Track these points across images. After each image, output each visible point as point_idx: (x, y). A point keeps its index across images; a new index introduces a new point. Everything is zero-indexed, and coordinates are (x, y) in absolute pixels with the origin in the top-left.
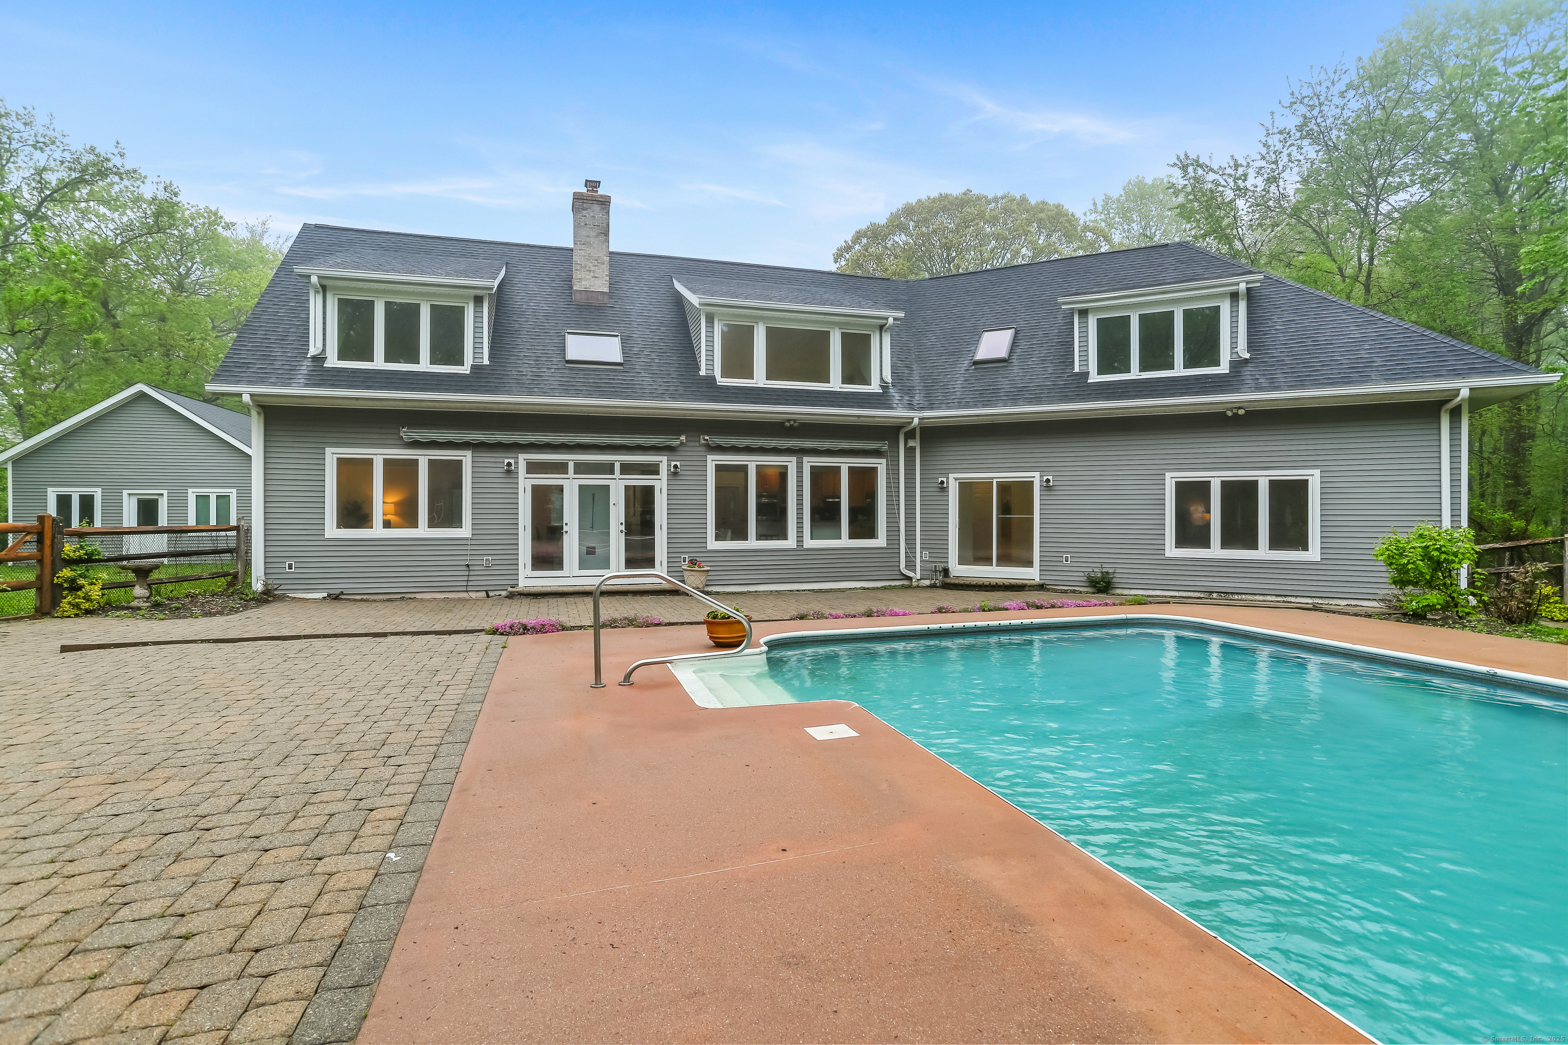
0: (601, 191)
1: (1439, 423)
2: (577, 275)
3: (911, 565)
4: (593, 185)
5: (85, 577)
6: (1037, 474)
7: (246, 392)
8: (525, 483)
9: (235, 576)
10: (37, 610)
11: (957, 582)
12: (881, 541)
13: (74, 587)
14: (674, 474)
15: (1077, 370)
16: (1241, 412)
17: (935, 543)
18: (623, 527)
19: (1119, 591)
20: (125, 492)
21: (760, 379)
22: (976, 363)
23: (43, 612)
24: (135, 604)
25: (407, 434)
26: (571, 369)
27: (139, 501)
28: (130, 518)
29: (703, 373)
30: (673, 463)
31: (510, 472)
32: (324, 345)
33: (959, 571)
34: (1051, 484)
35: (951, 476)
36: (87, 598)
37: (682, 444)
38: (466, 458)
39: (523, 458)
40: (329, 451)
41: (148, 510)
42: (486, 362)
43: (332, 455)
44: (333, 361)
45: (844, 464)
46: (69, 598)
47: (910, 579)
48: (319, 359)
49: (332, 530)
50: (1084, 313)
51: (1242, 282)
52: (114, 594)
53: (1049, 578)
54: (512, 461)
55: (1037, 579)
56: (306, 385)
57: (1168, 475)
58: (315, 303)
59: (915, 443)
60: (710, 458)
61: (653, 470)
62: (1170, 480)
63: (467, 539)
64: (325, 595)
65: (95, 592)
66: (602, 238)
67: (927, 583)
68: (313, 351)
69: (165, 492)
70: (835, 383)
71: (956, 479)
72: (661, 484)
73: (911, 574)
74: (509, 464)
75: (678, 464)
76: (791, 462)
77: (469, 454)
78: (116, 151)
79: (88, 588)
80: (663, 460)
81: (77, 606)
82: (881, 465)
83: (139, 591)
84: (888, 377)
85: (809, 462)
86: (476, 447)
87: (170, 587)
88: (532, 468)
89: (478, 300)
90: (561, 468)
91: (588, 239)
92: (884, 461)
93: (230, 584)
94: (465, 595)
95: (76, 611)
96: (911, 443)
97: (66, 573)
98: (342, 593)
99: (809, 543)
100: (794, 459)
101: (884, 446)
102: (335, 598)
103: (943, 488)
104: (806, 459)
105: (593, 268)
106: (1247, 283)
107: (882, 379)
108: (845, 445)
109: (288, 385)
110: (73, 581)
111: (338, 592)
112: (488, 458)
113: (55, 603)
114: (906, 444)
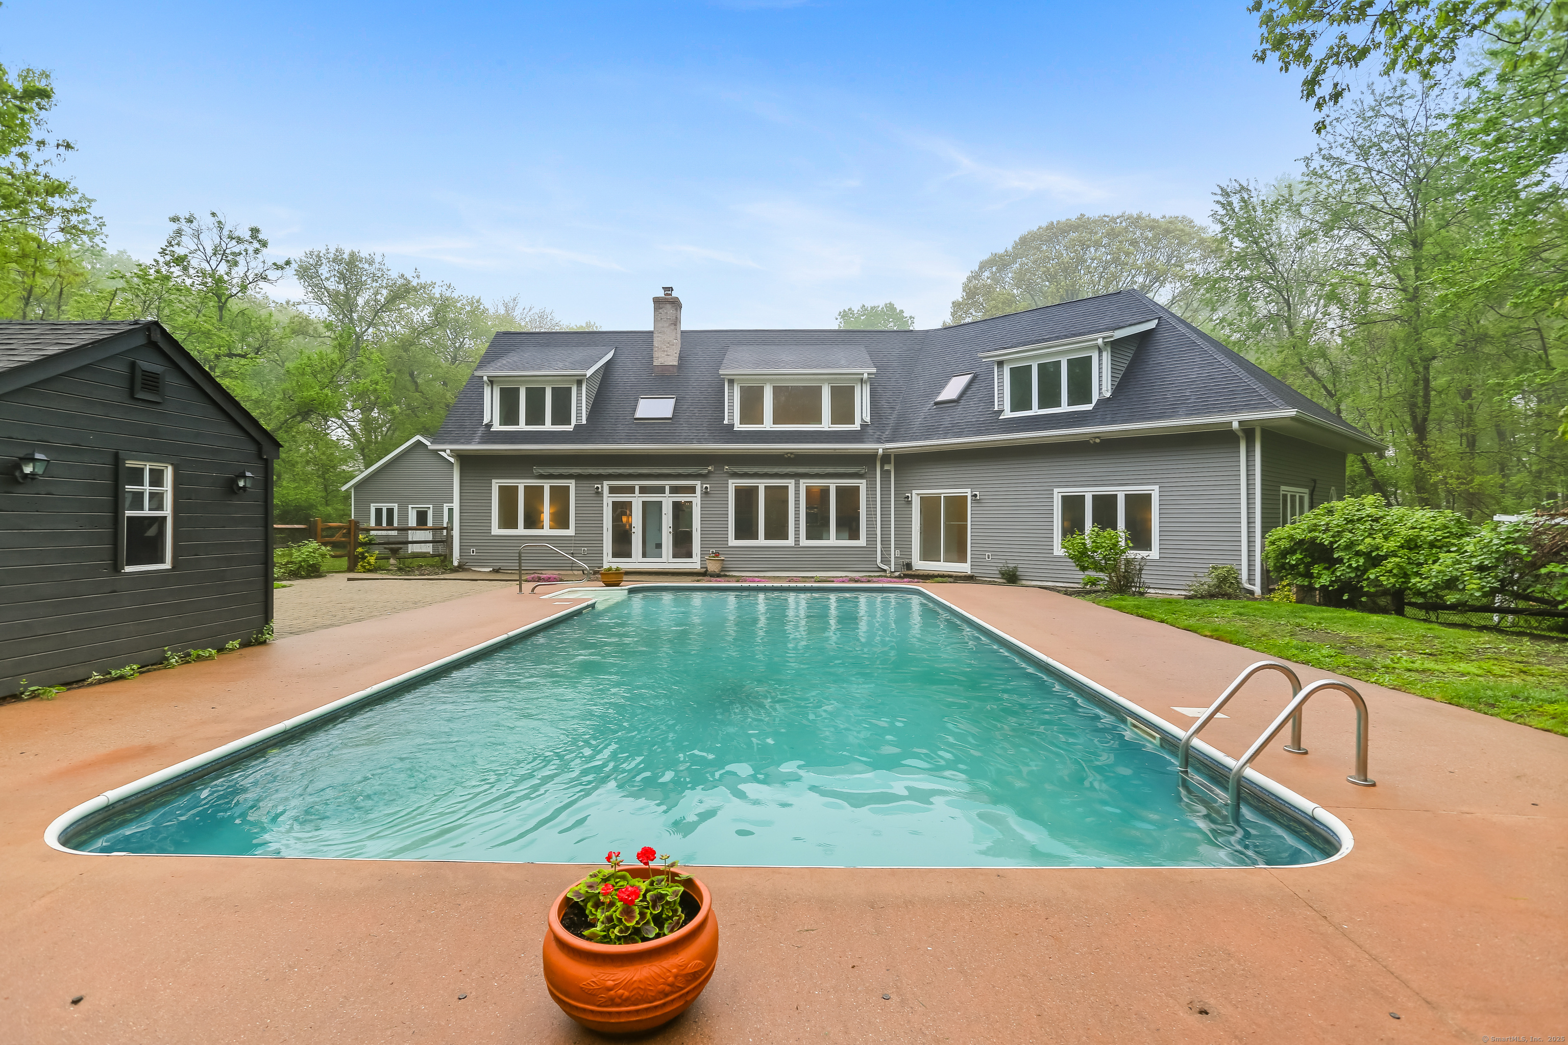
0: (674, 294)
1: (1239, 447)
2: (656, 355)
3: (885, 560)
4: (669, 289)
5: (368, 553)
6: (969, 490)
7: (448, 449)
8: (608, 500)
9: (445, 556)
10: (348, 568)
11: (918, 572)
12: (862, 542)
13: (364, 558)
14: (705, 493)
15: (996, 409)
16: (1098, 441)
17: (904, 543)
18: (671, 530)
19: (1024, 582)
20: (410, 506)
21: (768, 424)
22: (936, 404)
23: (351, 569)
24: (390, 568)
25: (537, 470)
26: (637, 424)
27: (418, 512)
28: (412, 521)
29: (726, 422)
30: (705, 486)
31: (599, 494)
32: (492, 417)
33: (920, 565)
34: (978, 498)
35: (914, 492)
36: (369, 563)
37: (710, 472)
38: (572, 484)
39: (606, 484)
40: (494, 481)
41: (422, 517)
42: (584, 422)
43: (496, 484)
44: (497, 427)
45: (833, 485)
46: (361, 563)
47: (885, 571)
48: (489, 426)
49: (496, 530)
50: (1000, 364)
51: (1100, 337)
52: (382, 562)
53: (978, 572)
54: (599, 486)
55: (969, 573)
56: (479, 443)
57: (1056, 490)
58: (487, 391)
59: (890, 467)
60: (730, 481)
61: (692, 490)
62: (1058, 495)
63: (572, 536)
64: (491, 569)
65: (372, 560)
66: (673, 327)
67: (897, 574)
68: (486, 421)
69: (431, 506)
70: (826, 424)
71: (918, 494)
72: (696, 500)
73: (885, 567)
74: (598, 488)
75: (708, 486)
76: (791, 483)
77: (573, 481)
78: (415, 275)
79: (369, 558)
80: (698, 483)
81: (364, 567)
82: (862, 484)
83: (392, 561)
84: (868, 419)
85: (804, 483)
86: (578, 477)
87: (410, 560)
88: (613, 490)
89: (579, 383)
90: (631, 490)
91: (663, 329)
92: (864, 481)
93: (443, 561)
94: (570, 572)
95: (363, 570)
96: (886, 467)
97: (360, 550)
98: (500, 569)
99: (804, 542)
100: (793, 481)
101: (862, 470)
102: (496, 571)
103: (909, 502)
104: (802, 481)
105: (666, 349)
106: (1104, 338)
107: (862, 419)
108: (830, 470)
109: (469, 443)
110: (362, 554)
111: (497, 568)
112: (585, 484)
113: (356, 565)
114: (882, 467)
